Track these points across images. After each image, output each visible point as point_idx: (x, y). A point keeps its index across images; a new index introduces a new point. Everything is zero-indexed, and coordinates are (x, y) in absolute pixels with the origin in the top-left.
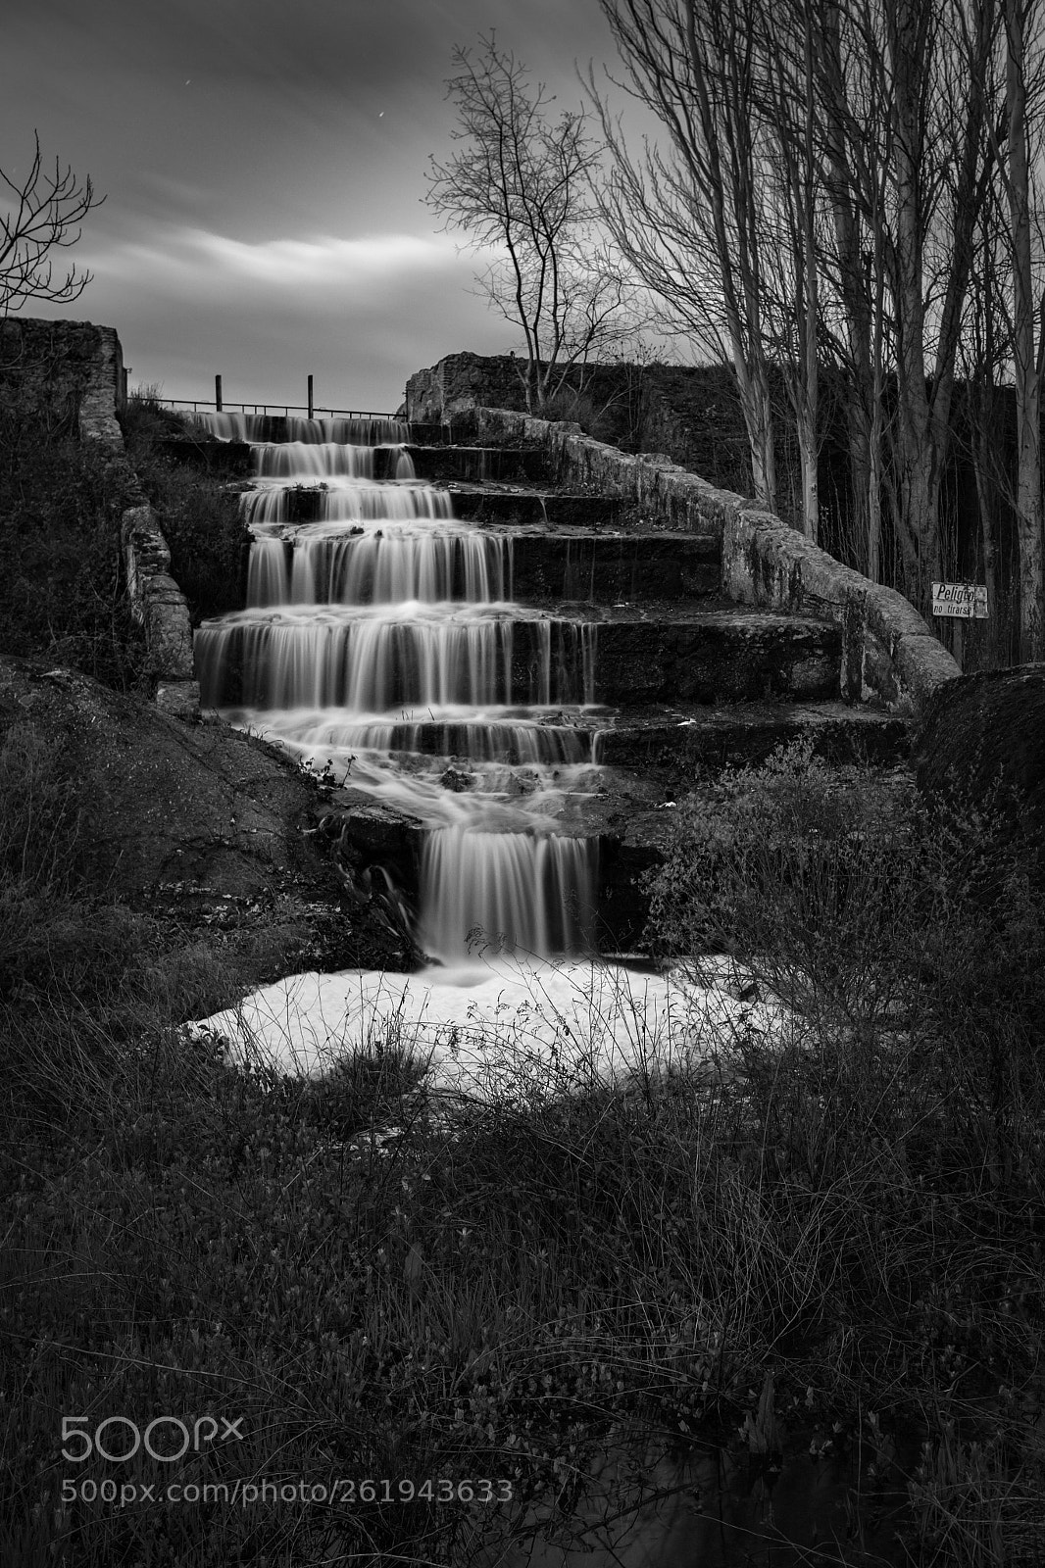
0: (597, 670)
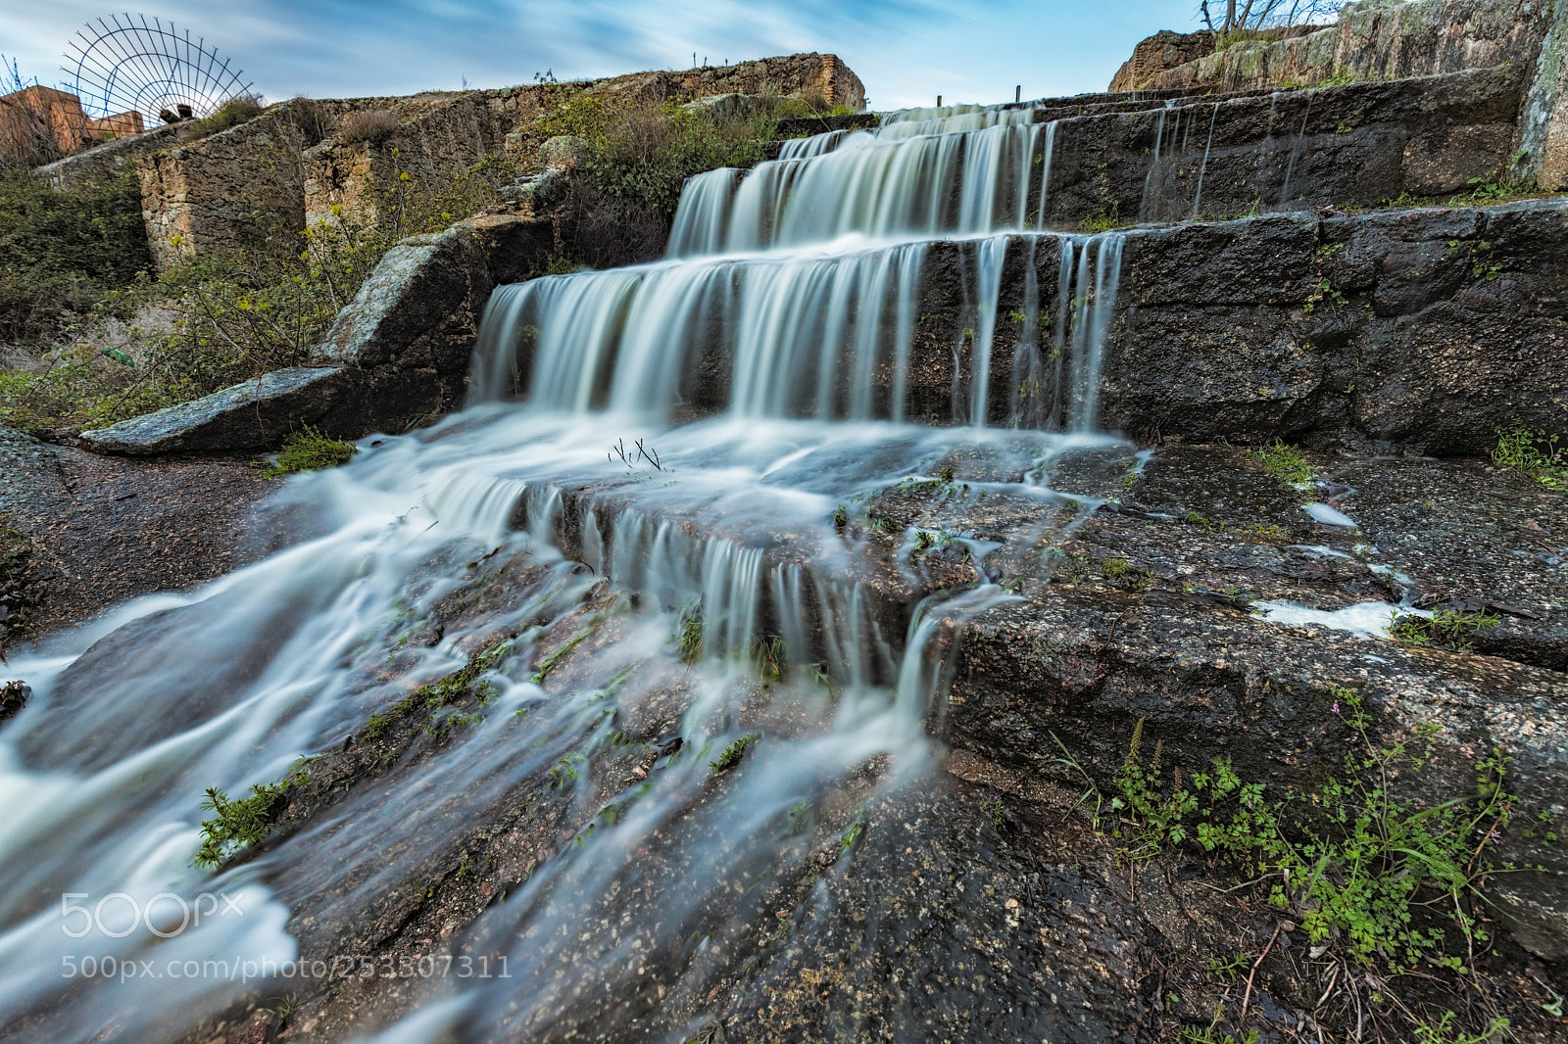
0: (1113, 350)
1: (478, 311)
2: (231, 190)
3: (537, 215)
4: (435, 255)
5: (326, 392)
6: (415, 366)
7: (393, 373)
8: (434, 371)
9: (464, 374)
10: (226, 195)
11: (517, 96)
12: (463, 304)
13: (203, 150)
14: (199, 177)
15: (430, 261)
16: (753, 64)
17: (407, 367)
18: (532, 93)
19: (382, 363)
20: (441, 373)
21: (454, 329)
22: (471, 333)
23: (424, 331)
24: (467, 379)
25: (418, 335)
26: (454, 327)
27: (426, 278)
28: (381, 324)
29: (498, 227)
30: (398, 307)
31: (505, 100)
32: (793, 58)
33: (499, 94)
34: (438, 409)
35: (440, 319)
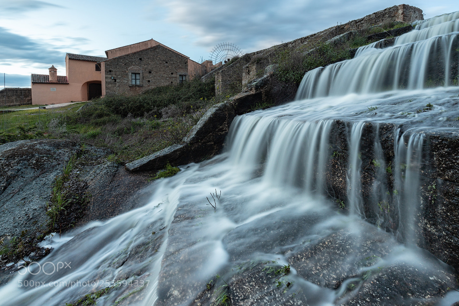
1: (229, 124)
2: (230, 78)
3: (256, 91)
4: (217, 110)
5: (178, 153)
6: (207, 142)
7: (199, 145)
8: (213, 143)
9: (223, 143)
10: (229, 79)
11: (295, 42)
12: (225, 122)
13: (225, 70)
14: (224, 76)
15: (215, 112)
16: (370, 16)
17: (204, 143)
18: (299, 40)
19: (196, 143)
20: (215, 144)
21: (222, 130)
22: (226, 131)
23: (211, 132)
24: (223, 144)
25: (209, 133)
26: (221, 130)
27: (213, 117)
28: (197, 132)
29: (240, 98)
30: (203, 126)
31: (292, 44)
32: (385, 10)
33: (290, 43)
34: (213, 154)
35: (217, 128)
